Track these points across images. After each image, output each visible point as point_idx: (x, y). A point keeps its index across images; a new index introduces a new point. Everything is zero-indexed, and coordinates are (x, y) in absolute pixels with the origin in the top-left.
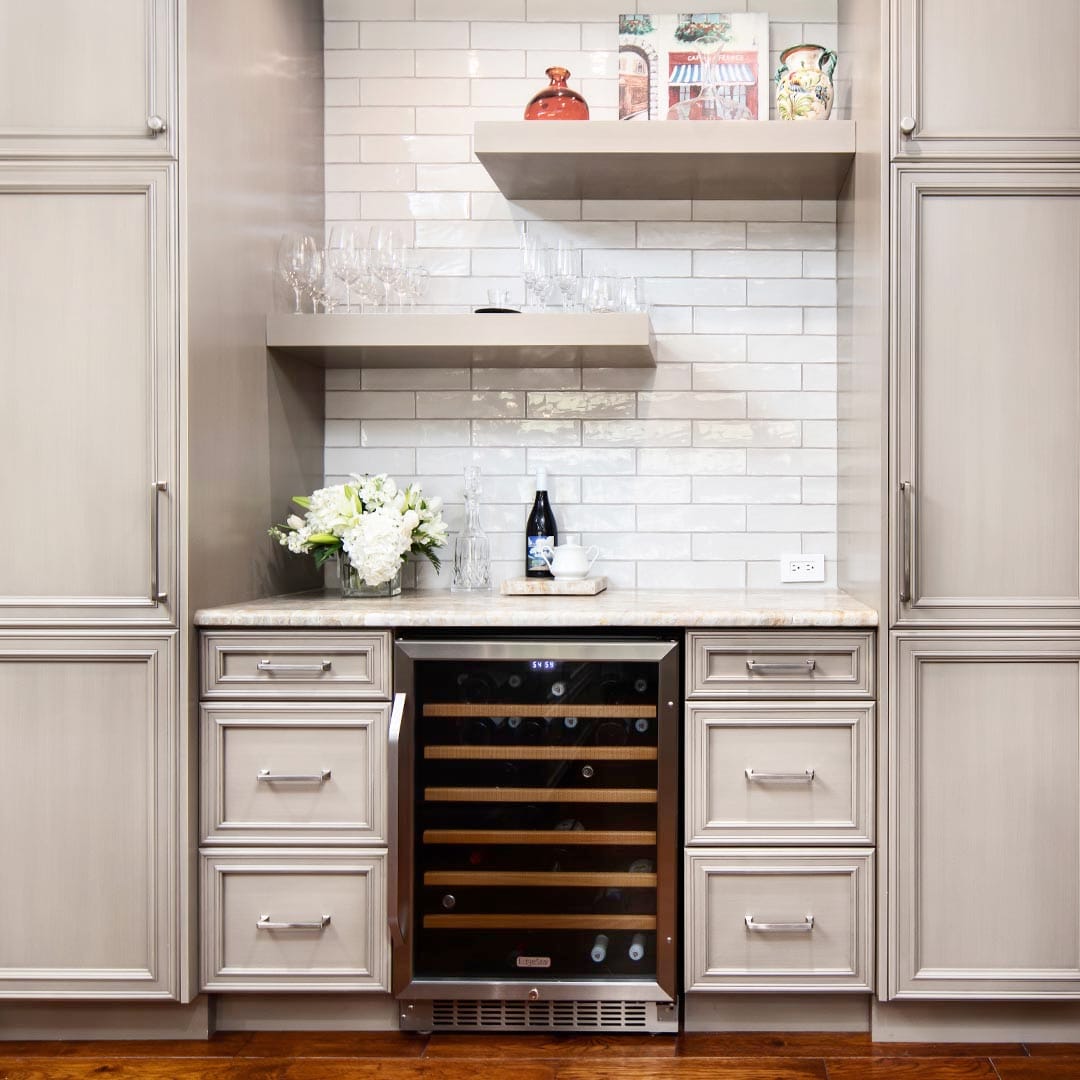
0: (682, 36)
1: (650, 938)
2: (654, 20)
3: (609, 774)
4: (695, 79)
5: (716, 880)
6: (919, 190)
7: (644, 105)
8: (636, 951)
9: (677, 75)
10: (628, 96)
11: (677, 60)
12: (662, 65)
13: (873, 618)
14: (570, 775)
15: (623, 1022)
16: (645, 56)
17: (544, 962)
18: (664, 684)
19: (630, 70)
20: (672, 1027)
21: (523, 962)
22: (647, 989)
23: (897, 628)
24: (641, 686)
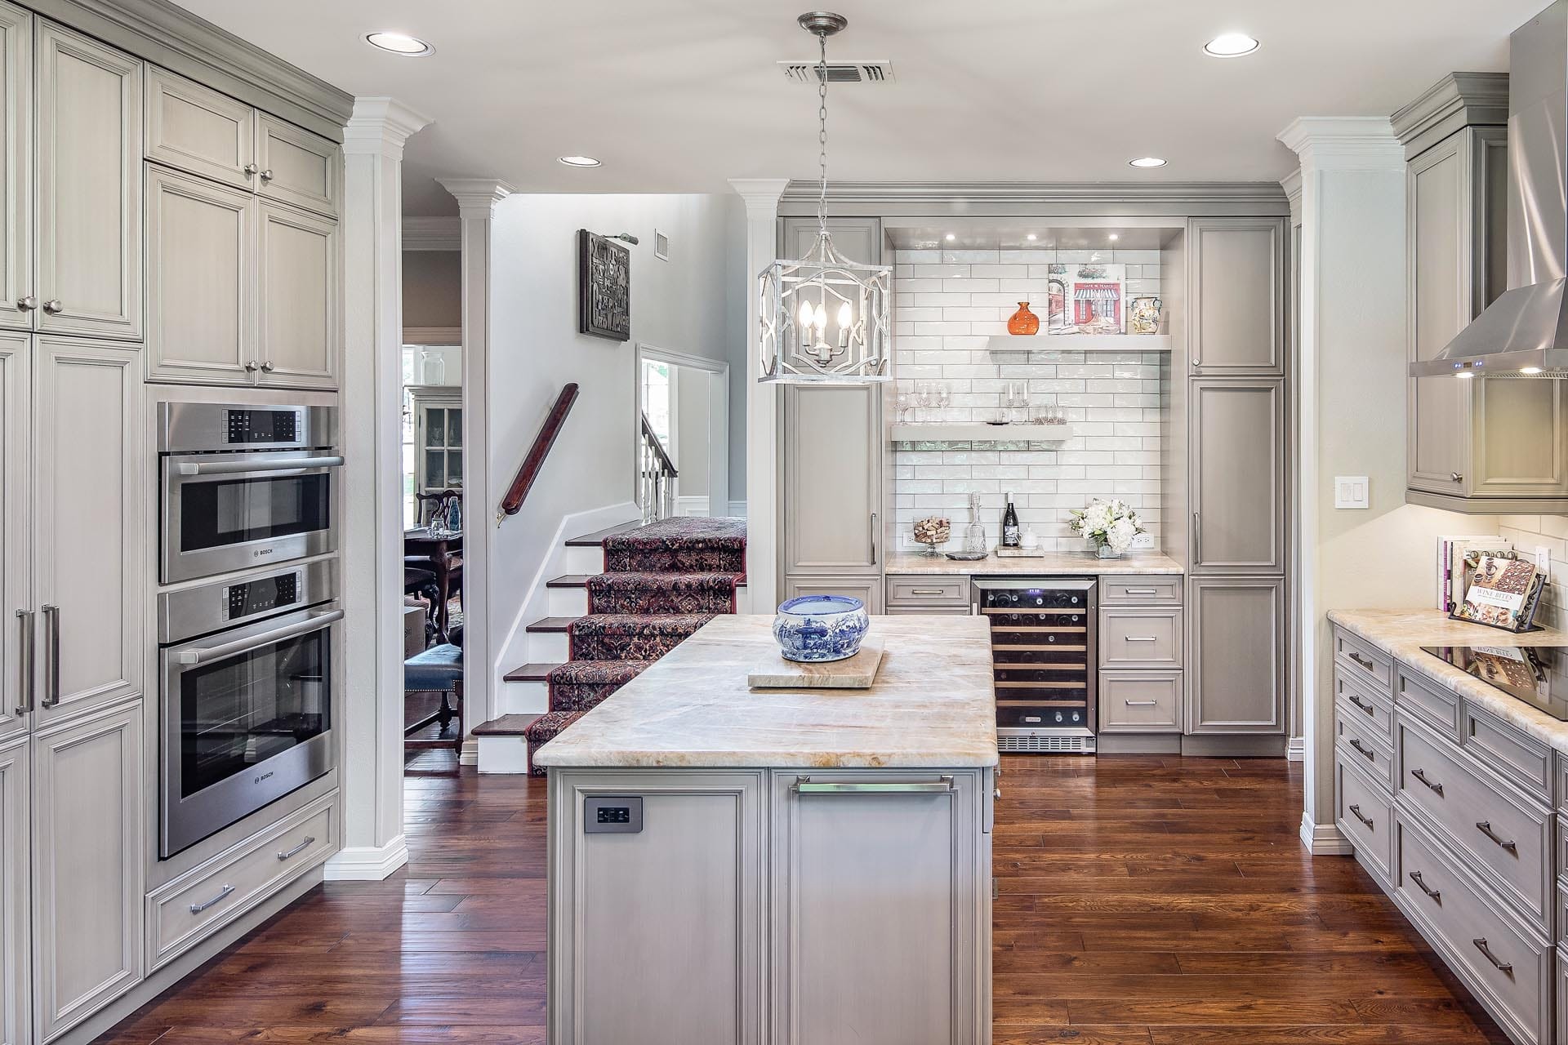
0: (1082, 275)
1: (1083, 712)
2: (1067, 267)
3: (1061, 639)
4: (1088, 296)
5: (1113, 683)
6: (1201, 388)
7: (1062, 309)
8: (1076, 717)
9: (1079, 294)
10: (1054, 305)
11: (1078, 287)
12: (1071, 291)
13: (1182, 570)
14: (1042, 639)
15: (1071, 747)
16: (1062, 285)
17: (1038, 719)
18: (1091, 599)
19: (1054, 292)
20: (1093, 750)
21: (1028, 719)
22: (1085, 732)
23: (1192, 575)
24: (1074, 600)
